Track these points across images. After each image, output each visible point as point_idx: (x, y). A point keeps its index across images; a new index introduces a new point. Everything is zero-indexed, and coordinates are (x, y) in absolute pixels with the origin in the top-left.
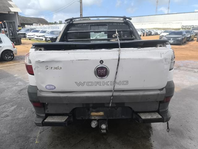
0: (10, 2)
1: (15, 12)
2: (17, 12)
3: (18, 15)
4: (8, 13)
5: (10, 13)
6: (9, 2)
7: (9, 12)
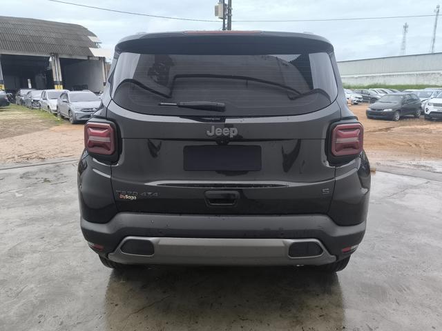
0: (92, 39)
1: (99, 58)
2: (104, 58)
3: (105, 63)
4: (86, 58)
5: (91, 58)
6: (89, 37)
7: (89, 57)
